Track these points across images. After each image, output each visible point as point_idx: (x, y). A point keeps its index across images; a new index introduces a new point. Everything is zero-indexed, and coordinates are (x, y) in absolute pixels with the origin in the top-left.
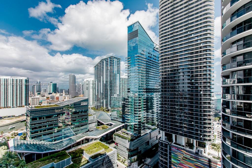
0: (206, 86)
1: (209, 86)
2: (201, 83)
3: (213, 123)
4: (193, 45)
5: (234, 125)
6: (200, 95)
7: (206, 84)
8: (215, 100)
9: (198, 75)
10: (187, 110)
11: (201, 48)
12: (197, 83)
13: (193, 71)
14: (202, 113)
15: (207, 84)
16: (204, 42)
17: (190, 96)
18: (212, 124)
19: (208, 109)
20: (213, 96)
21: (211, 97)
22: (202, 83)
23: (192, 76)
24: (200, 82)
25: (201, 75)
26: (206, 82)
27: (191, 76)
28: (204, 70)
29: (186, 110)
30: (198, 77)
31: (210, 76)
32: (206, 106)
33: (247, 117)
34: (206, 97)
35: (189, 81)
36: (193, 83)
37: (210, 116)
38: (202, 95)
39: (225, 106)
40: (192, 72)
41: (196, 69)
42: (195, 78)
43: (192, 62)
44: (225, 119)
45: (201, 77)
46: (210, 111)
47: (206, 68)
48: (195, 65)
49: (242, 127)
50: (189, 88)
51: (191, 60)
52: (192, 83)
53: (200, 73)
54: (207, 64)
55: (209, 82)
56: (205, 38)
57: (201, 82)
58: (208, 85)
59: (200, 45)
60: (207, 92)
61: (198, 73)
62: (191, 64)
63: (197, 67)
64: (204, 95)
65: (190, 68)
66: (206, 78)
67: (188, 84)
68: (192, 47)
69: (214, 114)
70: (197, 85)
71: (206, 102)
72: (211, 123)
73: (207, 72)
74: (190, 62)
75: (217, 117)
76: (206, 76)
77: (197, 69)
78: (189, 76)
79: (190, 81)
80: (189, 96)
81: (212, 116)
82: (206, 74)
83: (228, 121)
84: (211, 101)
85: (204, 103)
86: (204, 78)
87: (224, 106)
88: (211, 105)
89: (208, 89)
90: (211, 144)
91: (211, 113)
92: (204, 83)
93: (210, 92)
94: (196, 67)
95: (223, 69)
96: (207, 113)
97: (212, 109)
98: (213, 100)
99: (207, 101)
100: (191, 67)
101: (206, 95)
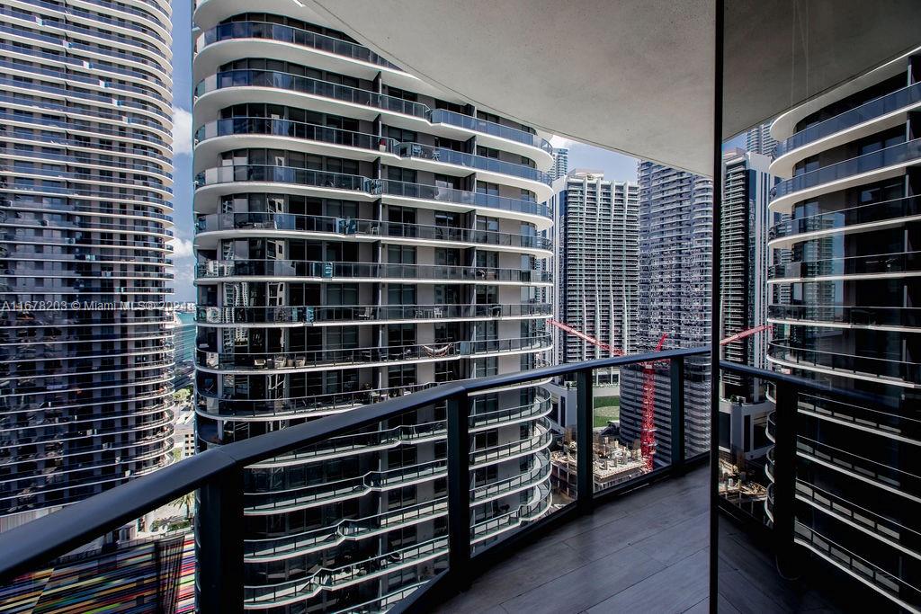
0: (143, 281)
1: (156, 283)
2: (124, 267)
3: (168, 411)
4: (89, 107)
5: (228, 395)
6: (122, 316)
7: (145, 275)
8: (176, 329)
9: (110, 235)
10: (61, 383)
11: (122, 130)
12: (110, 268)
13: (90, 217)
14: (131, 382)
15: (149, 275)
16: (134, 114)
17: (75, 323)
18: (167, 415)
19: (153, 364)
20: (170, 319)
21: (161, 320)
22: (130, 271)
23: (87, 237)
24: (121, 265)
25: (123, 236)
26: (144, 268)
27: (78, 236)
28: (135, 221)
29: (55, 384)
30: (111, 243)
31: (160, 246)
32: (144, 356)
34: (146, 320)
35: (71, 258)
36: (89, 265)
37: (161, 390)
38: (131, 317)
39: (206, 345)
40: (85, 221)
41: (101, 211)
42: (101, 249)
43: (85, 178)
44: (206, 383)
45: (125, 244)
46: (159, 372)
47: (145, 214)
48: (101, 195)
49: (244, 396)
50: (69, 286)
51: (78, 169)
52: (85, 269)
53: (121, 228)
54: (146, 199)
55: (157, 269)
56: (138, 100)
57: (126, 265)
58: (153, 277)
59: (120, 119)
61: (111, 228)
62: (78, 186)
63: (110, 205)
64: (138, 313)
65: (76, 200)
66: (145, 253)
67: (66, 272)
68: (83, 113)
69: (174, 377)
70: (107, 276)
71: (144, 341)
72: (162, 413)
73: (147, 230)
74: (76, 177)
75: (185, 387)
76: (145, 245)
77: (108, 212)
78: (69, 233)
79: (77, 258)
80: (69, 323)
81: (165, 388)
82: (144, 238)
83: (214, 392)
84: (162, 334)
85: (138, 344)
86: (137, 252)
87: (201, 346)
88: (162, 348)
89: (154, 292)
91: (165, 378)
92: (138, 268)
94: (102, 203)
95: (200, 229)
96: (147, 379)
97: (167, 363)
98: (169, 332)
99: (147, 335)
100: (76, 196)
101: (144, 313)
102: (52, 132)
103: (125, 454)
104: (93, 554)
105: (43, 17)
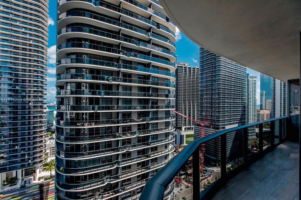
0: (36, 96)
1: (41, 97)
2: (30, 91)
3: (45, 140)
4: (19, 37)
5: (67, 135)
6: (29, 107)
7: (37, 94)
8: (48, 112)
9: (25, 80)
10: (6, 130)
11: (30, 45)
12: (25, 91)
13: (18, 74)
14: (31, 130)
15: (38, 94)
16: (35, 40)
17: (12, 110)
18: (44, 141)
20: (45, 108)
21: (43, 109)
22: (32, 92)
23: (17, 81)
24: (29, 90)
25: (30, 81)
26: (37, 91)
27: (14, 79)
28: (34, 76)
29: (4, 130)
30: (25, 83)
31: (43, 84)
32: (36, 121)
33: (78, 126)
34: (37, 109)
35: (11, 88)
36: (17, 90)
37: (42, 132)
38: (32, 108)
40: (16, 75)
41: (22, 72)
42: (22, 84)
43: (17, 60)
44: (59, 131)
45: (30, 83)
46: (41, 127)
47: (38, 73)
48: (22, 66)
49: (73, 135)
51: (14, 58)
52: (16, 91)
53: (29, 78)
54: (38, 68)
55: (41, 92)
56: (36, 35)
57: (30, 90)
58: (40, 94)
59: (30, 41)
60: (37, 104)
61: (26, 77)
62: (14, 63)
63: (25, 70)
64: (34, 107)
65: (13, 68)
66: (37, 86)
67: (9, 92)
68: (17, 39)
69: (47, 128)
70: (24, 94)
71: (36, 116)
72: (42, 141)
73: (38, 78)
74: (14, 60)
75: (50, 132)
76: (38, 84)
77: (25, 72)
78: (11, 79)
79: (13, 87)
80: (10, 110)
81: (43, 132)
82: (37, 81)
83: (62, 134)
84: (42, 114)
85: (34, 117)
86: (34, 86)
87: (58, 118)
88: (42, 118)
90: (43, 165)
91: (44, 129)
92: (35, 91)
93: (42, 104)
94: (22, 69)
95: (58, 79)
96: (37, 129)
97: (44, 123)
98: (45, 113)
99: (38, 114)
100: (14, 67)
101: (37, 106)
102: (5, 45)
103: (29, 154)
104: (17, 189)
105: (3, 6)
